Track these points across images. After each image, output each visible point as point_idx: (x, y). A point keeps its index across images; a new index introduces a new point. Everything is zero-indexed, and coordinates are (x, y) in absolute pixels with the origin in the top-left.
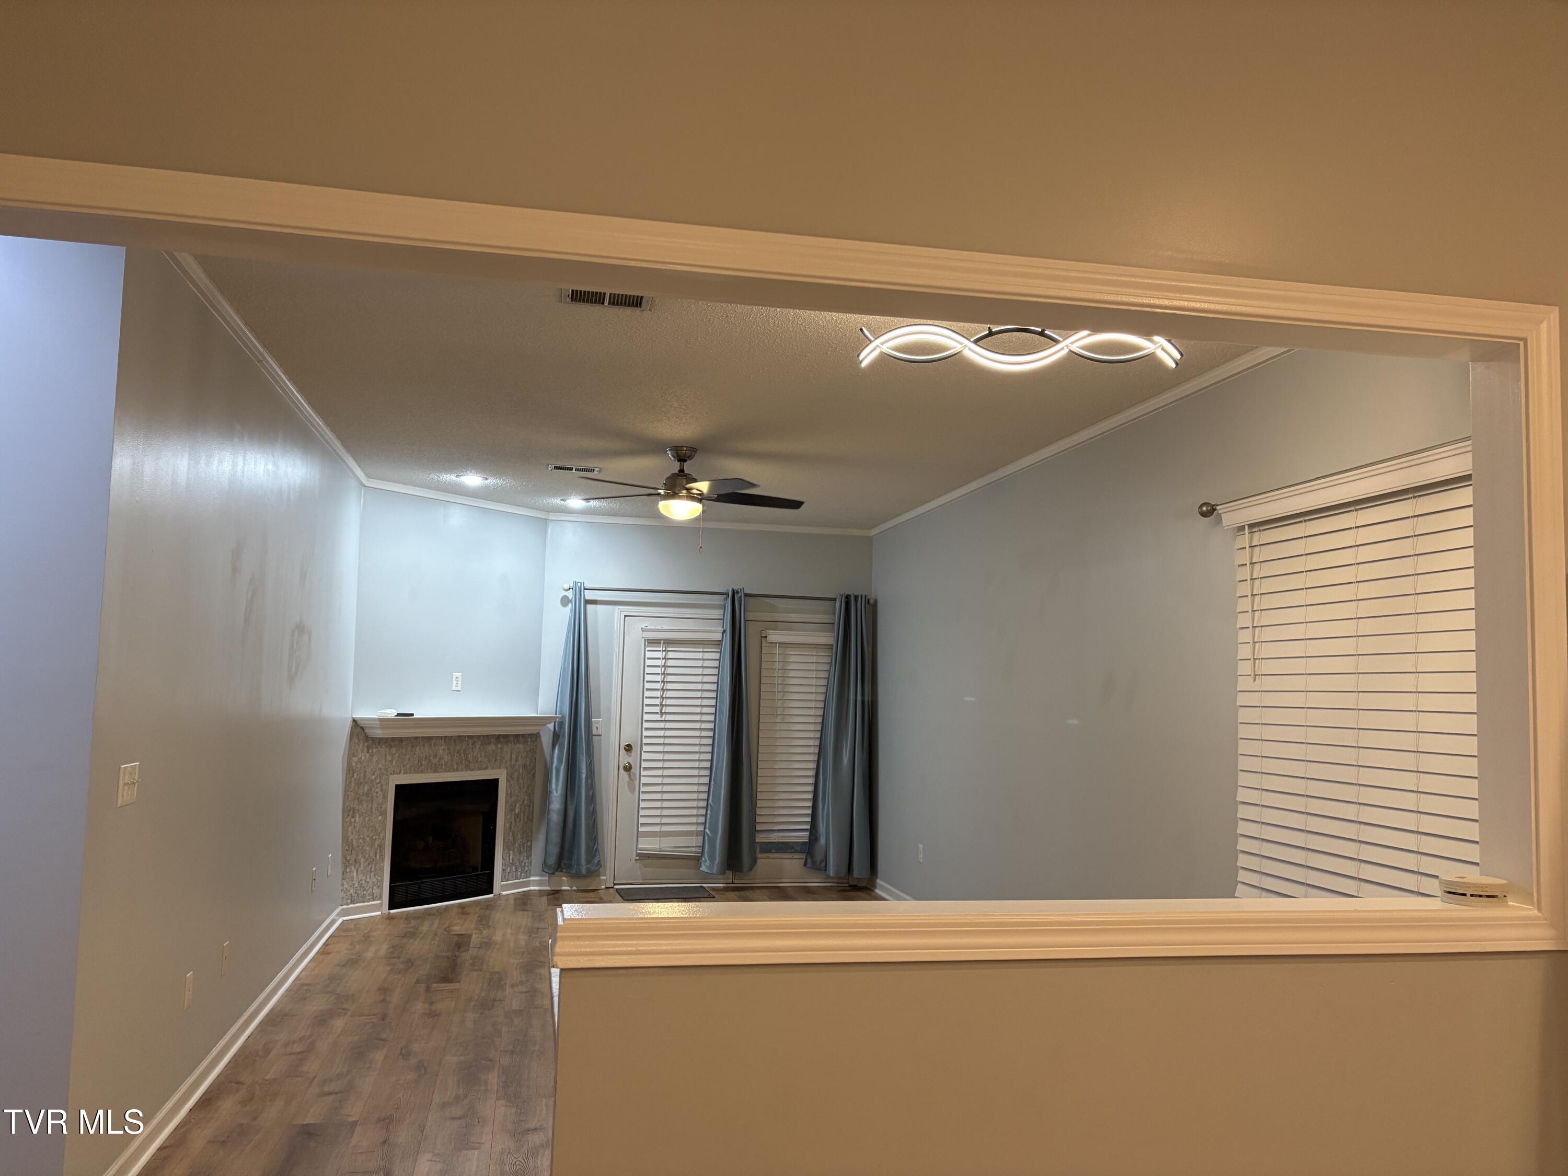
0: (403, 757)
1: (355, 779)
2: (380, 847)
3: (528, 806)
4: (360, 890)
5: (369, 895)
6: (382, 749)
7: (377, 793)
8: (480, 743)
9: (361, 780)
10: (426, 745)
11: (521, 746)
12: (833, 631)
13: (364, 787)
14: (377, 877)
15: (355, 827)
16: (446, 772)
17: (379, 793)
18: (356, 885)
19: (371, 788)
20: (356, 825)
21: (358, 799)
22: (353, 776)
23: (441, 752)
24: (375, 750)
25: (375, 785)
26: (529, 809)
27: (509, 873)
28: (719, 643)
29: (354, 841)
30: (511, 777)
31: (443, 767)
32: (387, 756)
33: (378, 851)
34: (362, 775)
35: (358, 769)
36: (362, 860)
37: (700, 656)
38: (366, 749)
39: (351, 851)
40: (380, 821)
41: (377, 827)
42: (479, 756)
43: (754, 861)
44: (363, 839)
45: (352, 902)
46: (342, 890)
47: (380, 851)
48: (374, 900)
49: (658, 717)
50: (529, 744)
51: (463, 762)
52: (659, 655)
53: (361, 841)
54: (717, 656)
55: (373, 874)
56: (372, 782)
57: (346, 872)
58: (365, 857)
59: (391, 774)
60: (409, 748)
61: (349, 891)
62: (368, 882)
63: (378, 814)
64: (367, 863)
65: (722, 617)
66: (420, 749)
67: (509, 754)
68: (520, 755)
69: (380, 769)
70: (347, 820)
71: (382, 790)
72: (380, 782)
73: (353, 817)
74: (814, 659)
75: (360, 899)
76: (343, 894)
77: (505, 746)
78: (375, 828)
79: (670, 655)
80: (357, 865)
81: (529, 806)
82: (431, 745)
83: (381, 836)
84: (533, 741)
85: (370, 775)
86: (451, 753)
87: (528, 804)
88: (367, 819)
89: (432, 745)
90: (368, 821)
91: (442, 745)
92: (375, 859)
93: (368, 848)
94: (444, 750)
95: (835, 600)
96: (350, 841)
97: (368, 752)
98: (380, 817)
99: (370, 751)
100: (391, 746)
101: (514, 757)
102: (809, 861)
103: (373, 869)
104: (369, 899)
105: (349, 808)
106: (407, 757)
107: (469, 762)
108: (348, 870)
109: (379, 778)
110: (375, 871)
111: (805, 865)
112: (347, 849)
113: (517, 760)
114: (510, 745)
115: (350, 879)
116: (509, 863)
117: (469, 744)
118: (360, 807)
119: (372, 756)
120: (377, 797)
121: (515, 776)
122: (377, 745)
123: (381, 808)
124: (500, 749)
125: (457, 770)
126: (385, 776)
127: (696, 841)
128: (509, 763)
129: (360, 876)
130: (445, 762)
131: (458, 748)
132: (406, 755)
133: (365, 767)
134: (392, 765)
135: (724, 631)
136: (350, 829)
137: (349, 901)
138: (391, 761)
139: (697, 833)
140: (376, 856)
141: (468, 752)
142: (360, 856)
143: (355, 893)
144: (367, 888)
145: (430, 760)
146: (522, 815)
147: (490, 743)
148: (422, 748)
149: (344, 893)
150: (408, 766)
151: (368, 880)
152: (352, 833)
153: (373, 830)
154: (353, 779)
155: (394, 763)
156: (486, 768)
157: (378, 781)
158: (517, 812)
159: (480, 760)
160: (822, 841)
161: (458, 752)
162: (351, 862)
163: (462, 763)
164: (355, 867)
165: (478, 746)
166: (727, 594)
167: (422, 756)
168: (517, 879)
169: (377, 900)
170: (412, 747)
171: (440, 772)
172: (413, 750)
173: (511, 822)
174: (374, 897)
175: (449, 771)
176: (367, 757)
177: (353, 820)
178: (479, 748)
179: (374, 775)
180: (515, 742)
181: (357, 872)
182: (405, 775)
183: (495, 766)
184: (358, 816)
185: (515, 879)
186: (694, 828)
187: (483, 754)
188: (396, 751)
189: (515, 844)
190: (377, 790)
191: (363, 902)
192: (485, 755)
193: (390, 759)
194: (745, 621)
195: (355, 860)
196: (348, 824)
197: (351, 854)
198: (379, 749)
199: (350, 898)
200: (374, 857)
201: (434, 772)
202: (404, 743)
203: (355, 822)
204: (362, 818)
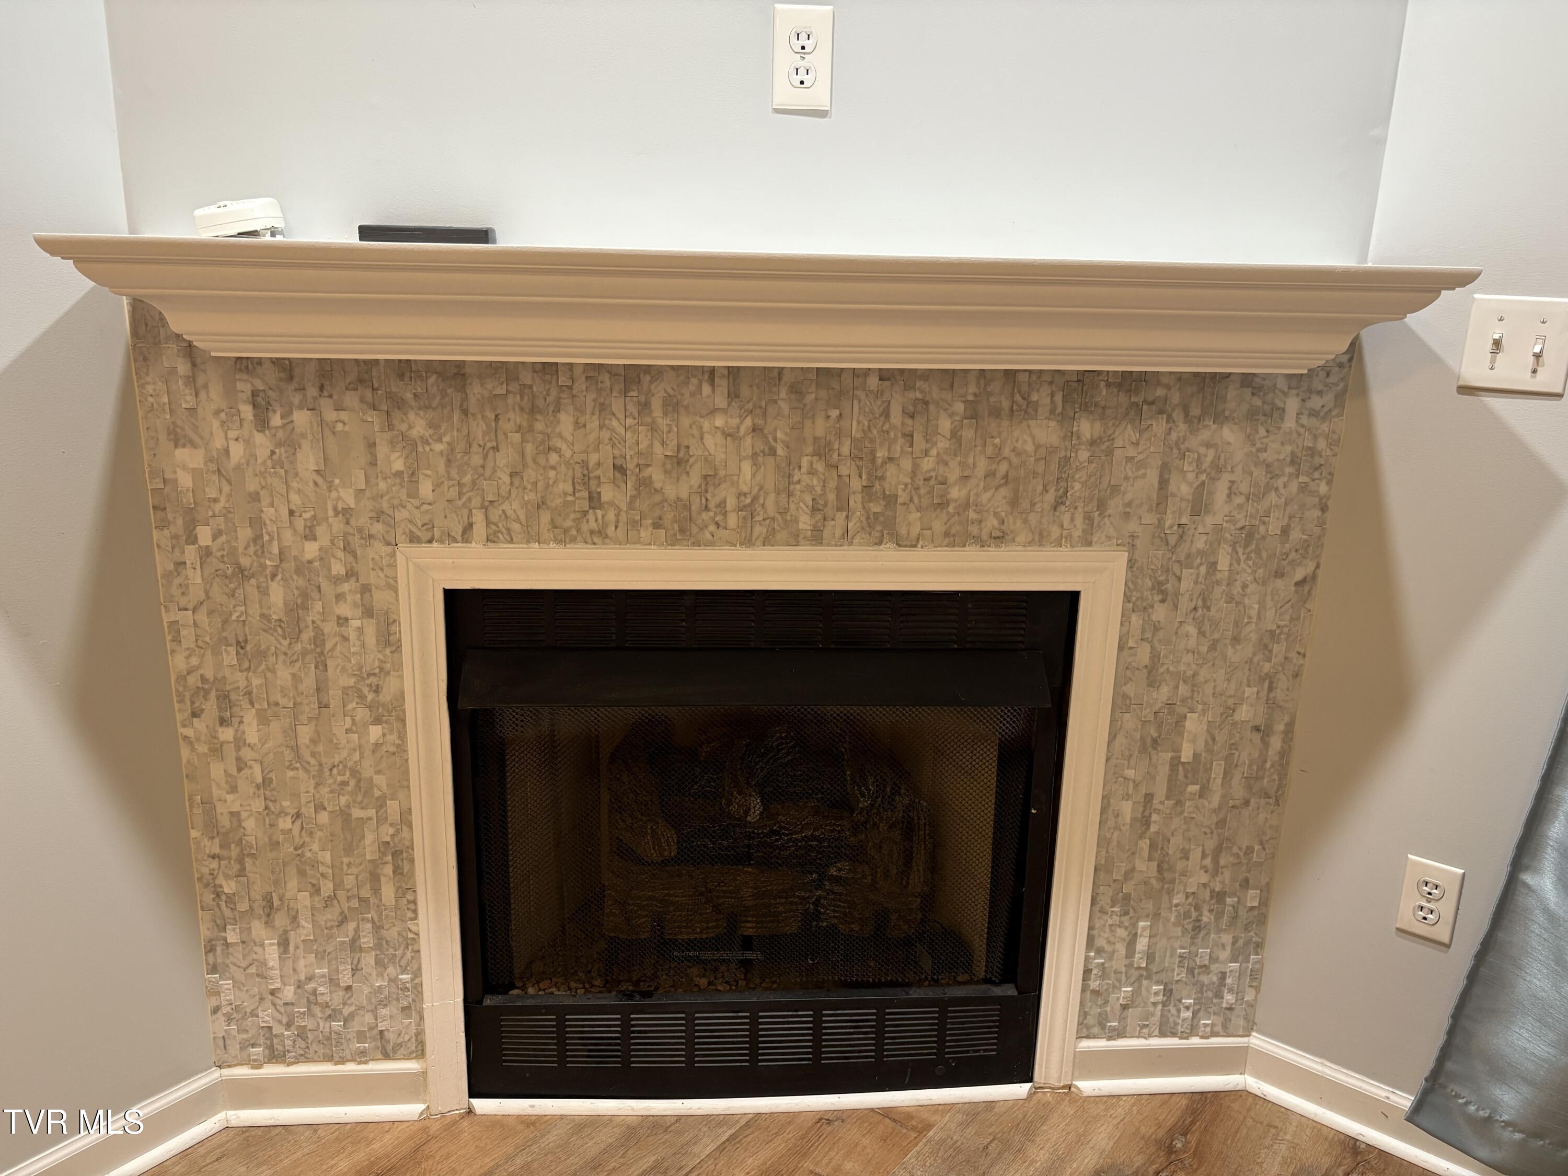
0: (476, 460)
1: (206, 553)
2: (396, 854)
3: (1257, 729)
4: (310, 1013)
5: (361, 1037)
6: (343, 415)
7: (343, 621)
8: (959, 407)
9: (245, 561)
10: (617, 404)
11: (1229, 435)
13: (264, 592)
14: (391, 970)
15: (241, 765)
16: (748, 542)
17: (356, 623)
18: (289, 993)
19: (305, 595)
20: (247, 754)
21: (240, 645)
22: (192, 539)
23: (713, 444)
24: (301, 418)
25: (324, 585)
26: (1266, 744)
27: (1125, 1007)
29: (250, 824)
30: (1159, 587)
31: (732, 520)
32: (382, 450)
33: (388, 869)
34: (245, 533)
35: (218, 507)
36: (304, 899)
38: (247, 411)
39: (241, 861)
40: (377, 746)
41: (367, 770)
42: (953, 474)
44: (298, 815)
45: (275, 1056)
46: (216, 1010)
47: (397, 870)
48: (386, 1056)
50: (1290, 423)
51: (855, 501)
53: (285, 823)
55: (368, 960)
56: (303, 568)
57: (227, 945)
58: (316, 890)
59: (413, 539)
60: (513, 419)
61: (254, 1014)
62: (348, 988)
63: (362, 713)
64: (332, 915)
66: (578, 425)
67: (1153, 476)
68: (1226, 477)
69: (346, 513)
70: (189, 732)
71: (368, 612)
72: (351, 574)
73: (223, 722)
75: (314, 1047)
76: (220, 1026)
77: (1126, 434)
78: (354, 773)
80: (280, 920)
81: (1262, 731)
82: (645, 406)
83: (393, 807)
84: (1313, 414)
85: (288, 537)
86: (773, 452)
87: (1260, 721)
88: (305, 733)
89: (656, 405)
90: (314, 741)
91: (713, 412)
92: (373, 900)
93: (327, 856)
94: (730, 435)
96: (225, 822)
97: (262, 423)
98: (375, 732)
99: (276, 420)
100: (399, 404)
101: (1182, 488)
103: (367, 940)
104: (363, 1053)
105: (192, 680)
106: (505, 459)
107: (890, 500)
108: (232, 936)
109: (340, 554)
110: (378, 946)
112: (216, 850)
113: (1199, 506)
114: (1159, 426)
115: (253, 970)
116: (1129, 966)
117: (886, 414)
118: (256, 682)
119: (291, 443)
120: (346, 639)
121: (1186, 585)
122: (312, 392)
123: (377, 690)
124: (1093, 443)
125: (817, 538)
126: (379, 549)
128: (1150, 518)
129: (302, 963)
130: (740, 495)
131: (820, 427)
132: (496, 449)
133: (255, 497)
134: (413, 493)
136: (217, 770)
137: (258, 1051)
138: (411, 477)
140: (376, 891)
141: (881, 454)
142: (293, 884)
143: (288, 1026)
144: (346, 1011)
145: (644, 484)
146: (1218, 768)
147: (1028, 411)
148: (593, 423)
149: (229, 1020)
150: (513, 507)
151: (345, 979)
152: (233, 789)
153: (344, 783)
154: (190, 554)
155: (426, 488)
156: (1000, 538)
157: (338, 569)
158: (1186, 755)
159: (955, 493)
161: (822, 450)
162: (243, 906)
163: (843, 506)
164: (268, 923)
165: (945, 425)
167: (593, 458)
168: (1174, 1034)
169: (407, 1058)
170: (533, 410)
171: (710, 544)
172: (539, 426)
173: (1149, 797)
174: (389, 1047)
175: (767, 541)
176: (262, 453)
177: (226, 734)
178: (955, 435)
179: (310, 535)
180: (1195, 411)
181: (284, 944)
182: (492, 549)
183: (1055, 532)
184: (250, 716)
185: (1162, 1034)
187: (982, 465)
188: (432, 425)
189: (1170, 893)
190: (343, 609)
191: (329, 1059)
192: (990, 475)
193: (398, 465)
195: (268, 899)
196: (203, 748)
197: (242, 873)
198: (330, 415)
199: (262, 1040)
200: (365, 893)
201: (672, 542)
202: (476, 391)
203: (240, 742)
204: (275, 726)
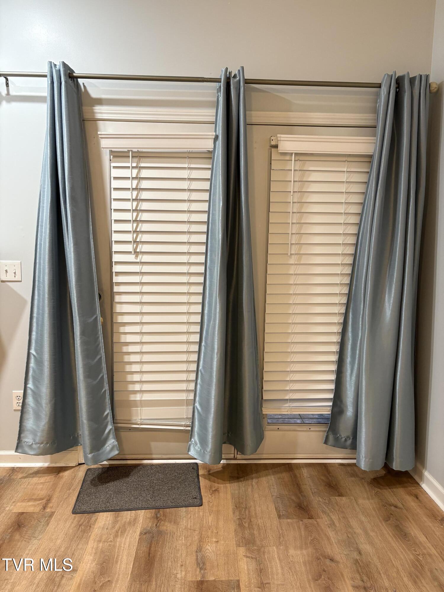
12: (374, 135)
28: (209, 155)
37: (184, 174)
43: (260, 438)
49: (131, 258)
52: (126, 173)
54: (207, 174)
65: (213, 119)
74: (344, 177)
79: (145, 173)
95: (379, 86)
102: (331, 437)
111: (326, 442)
127: (185, 412)
135: (216, 138)
139: (187, 402)
160: (350, 412)
166: (218, 81)
186: (183, 396)
194: (246, 124)
